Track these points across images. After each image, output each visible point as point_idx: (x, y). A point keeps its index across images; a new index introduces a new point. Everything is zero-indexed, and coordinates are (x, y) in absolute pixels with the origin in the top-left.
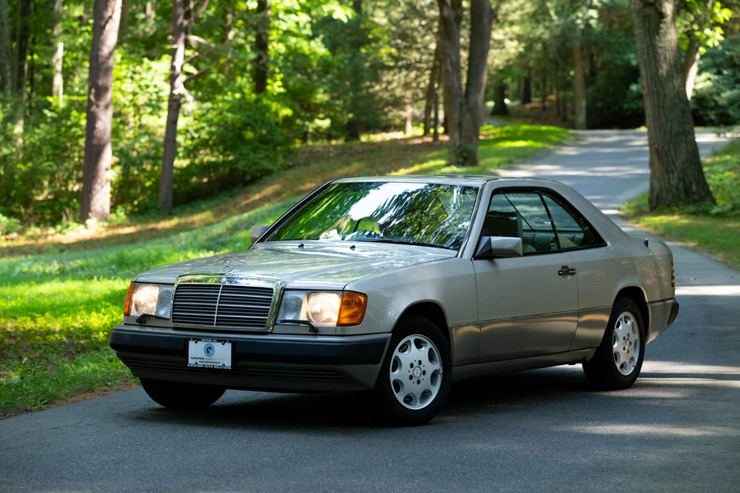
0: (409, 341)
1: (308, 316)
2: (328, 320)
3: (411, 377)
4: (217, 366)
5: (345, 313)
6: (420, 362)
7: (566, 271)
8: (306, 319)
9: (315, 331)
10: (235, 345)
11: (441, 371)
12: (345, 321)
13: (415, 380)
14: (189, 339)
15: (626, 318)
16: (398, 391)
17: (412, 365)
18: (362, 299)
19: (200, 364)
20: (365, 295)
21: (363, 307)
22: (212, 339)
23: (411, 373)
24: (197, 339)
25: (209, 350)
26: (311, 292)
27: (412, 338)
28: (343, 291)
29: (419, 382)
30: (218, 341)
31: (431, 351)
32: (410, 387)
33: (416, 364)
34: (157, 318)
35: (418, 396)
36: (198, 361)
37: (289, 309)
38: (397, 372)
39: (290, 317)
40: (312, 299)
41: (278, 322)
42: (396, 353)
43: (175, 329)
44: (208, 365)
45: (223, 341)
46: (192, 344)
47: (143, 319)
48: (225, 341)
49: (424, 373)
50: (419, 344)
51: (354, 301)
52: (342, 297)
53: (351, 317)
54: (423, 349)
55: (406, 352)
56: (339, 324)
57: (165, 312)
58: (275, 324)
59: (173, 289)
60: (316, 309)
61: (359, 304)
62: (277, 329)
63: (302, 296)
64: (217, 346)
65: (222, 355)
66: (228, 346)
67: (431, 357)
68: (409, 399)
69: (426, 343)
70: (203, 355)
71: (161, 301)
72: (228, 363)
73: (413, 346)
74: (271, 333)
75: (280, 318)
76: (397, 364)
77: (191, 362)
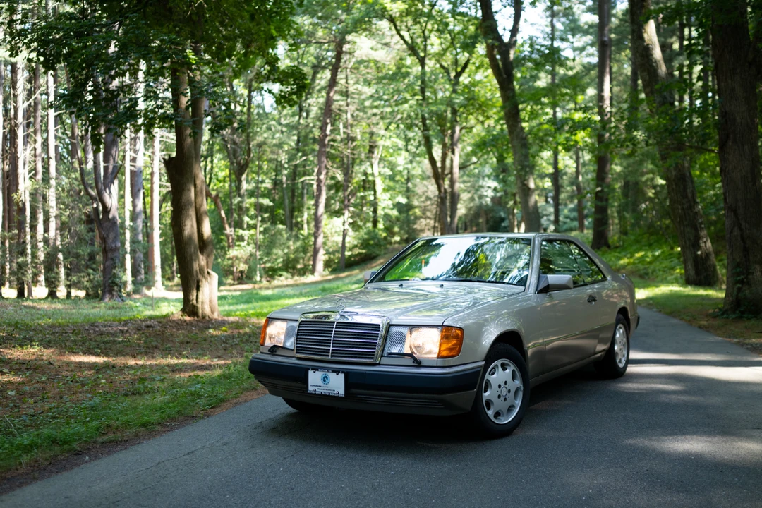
0: (497, 365)
1: (411, 349)
2: (430, 352)
3: (499, 396)
4: (332, 393)
5: (444, 346)
6: (506, 383)
7: (592, 299)
8: (410, 352)
9: (418, 363)
10: (348, 375)
11: (522, 389)
12: (445, 353)
13: (502, 398)
14: (309, 369)
15: (620, 328)
16: (489, 409)
17: (500, 386)
18: (459, 332)
19: (318, 392)
20: (461, 329)
21: (460, 339)
22: (328, 369)
23: (499, 393)
24: (315, 369)
25: (325, 379)
26: (412, 327)
27: (498, 362)
28: (442, 326)
29: (505, 399)
30: (333, 371)
31: (513, 372)
32: (498, 405)
33: (503, 385)
34: (284, 348)
35: (505, 410)
36: (316, 388)
37: (394, 343)
38: (488, 393)
39: (395, 350)
40: (415, 333)
41: (385, 354)
42: (487, 376)
43: (299, 359)
44: (325, 392)
45: (337, 371)
46: (311, 373)
47: (274, 349)
48: (339, 372)
49: (509, 391)
50: (504, 367)
51: (451, 334)
52: (442, 331)
53: (450, 349)
54: (508, 371)
55: (495, 375)
56: (439, 357)
57: (290, 343)
58: (382, 356)
59: (296, 324)
60: (419, 343)
61: (457, 337)
62: (385, 360)
63: (405, 331)
64: (332, 376)
65: (336, 384)
66: (342, 376)
67: (514, 377)
68: (497, 415)
69: (509, 365)
70: (320, 383)
71: (288, 334)
72: (342, 392)
73: (500, 369)
74: (379, 364)
75: (387, 351)
76: (488, 386)
77: (311, 389)
